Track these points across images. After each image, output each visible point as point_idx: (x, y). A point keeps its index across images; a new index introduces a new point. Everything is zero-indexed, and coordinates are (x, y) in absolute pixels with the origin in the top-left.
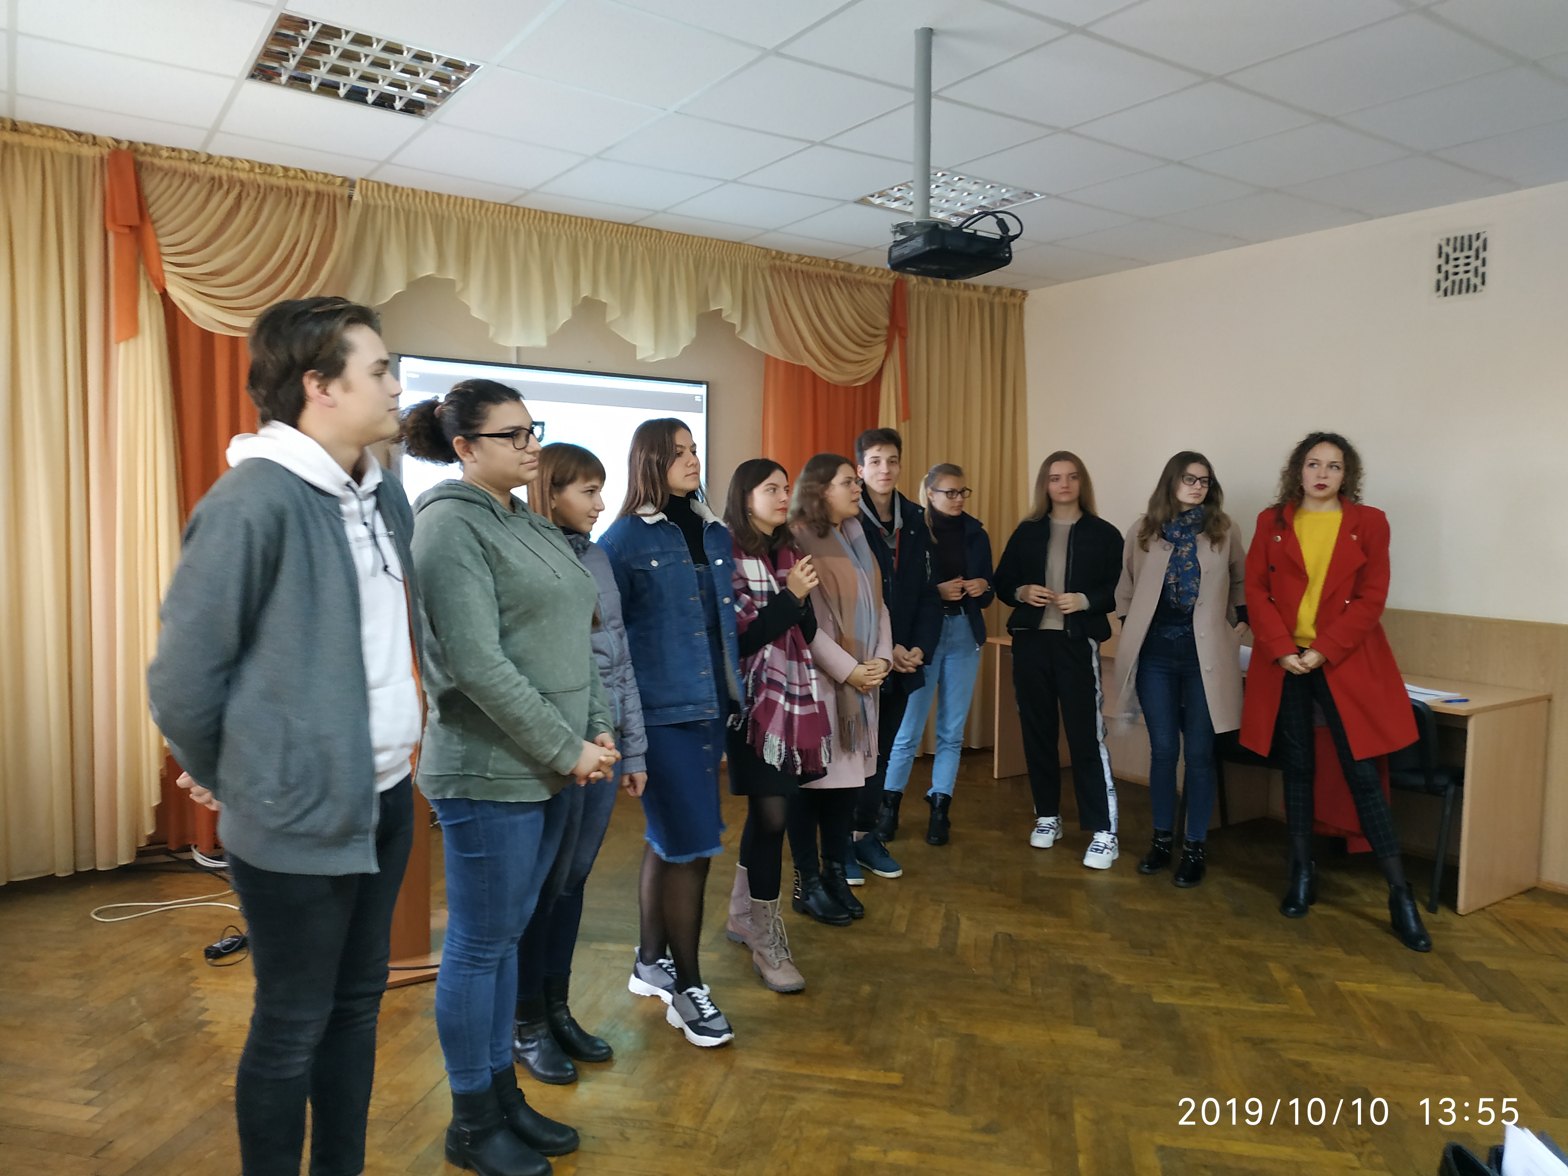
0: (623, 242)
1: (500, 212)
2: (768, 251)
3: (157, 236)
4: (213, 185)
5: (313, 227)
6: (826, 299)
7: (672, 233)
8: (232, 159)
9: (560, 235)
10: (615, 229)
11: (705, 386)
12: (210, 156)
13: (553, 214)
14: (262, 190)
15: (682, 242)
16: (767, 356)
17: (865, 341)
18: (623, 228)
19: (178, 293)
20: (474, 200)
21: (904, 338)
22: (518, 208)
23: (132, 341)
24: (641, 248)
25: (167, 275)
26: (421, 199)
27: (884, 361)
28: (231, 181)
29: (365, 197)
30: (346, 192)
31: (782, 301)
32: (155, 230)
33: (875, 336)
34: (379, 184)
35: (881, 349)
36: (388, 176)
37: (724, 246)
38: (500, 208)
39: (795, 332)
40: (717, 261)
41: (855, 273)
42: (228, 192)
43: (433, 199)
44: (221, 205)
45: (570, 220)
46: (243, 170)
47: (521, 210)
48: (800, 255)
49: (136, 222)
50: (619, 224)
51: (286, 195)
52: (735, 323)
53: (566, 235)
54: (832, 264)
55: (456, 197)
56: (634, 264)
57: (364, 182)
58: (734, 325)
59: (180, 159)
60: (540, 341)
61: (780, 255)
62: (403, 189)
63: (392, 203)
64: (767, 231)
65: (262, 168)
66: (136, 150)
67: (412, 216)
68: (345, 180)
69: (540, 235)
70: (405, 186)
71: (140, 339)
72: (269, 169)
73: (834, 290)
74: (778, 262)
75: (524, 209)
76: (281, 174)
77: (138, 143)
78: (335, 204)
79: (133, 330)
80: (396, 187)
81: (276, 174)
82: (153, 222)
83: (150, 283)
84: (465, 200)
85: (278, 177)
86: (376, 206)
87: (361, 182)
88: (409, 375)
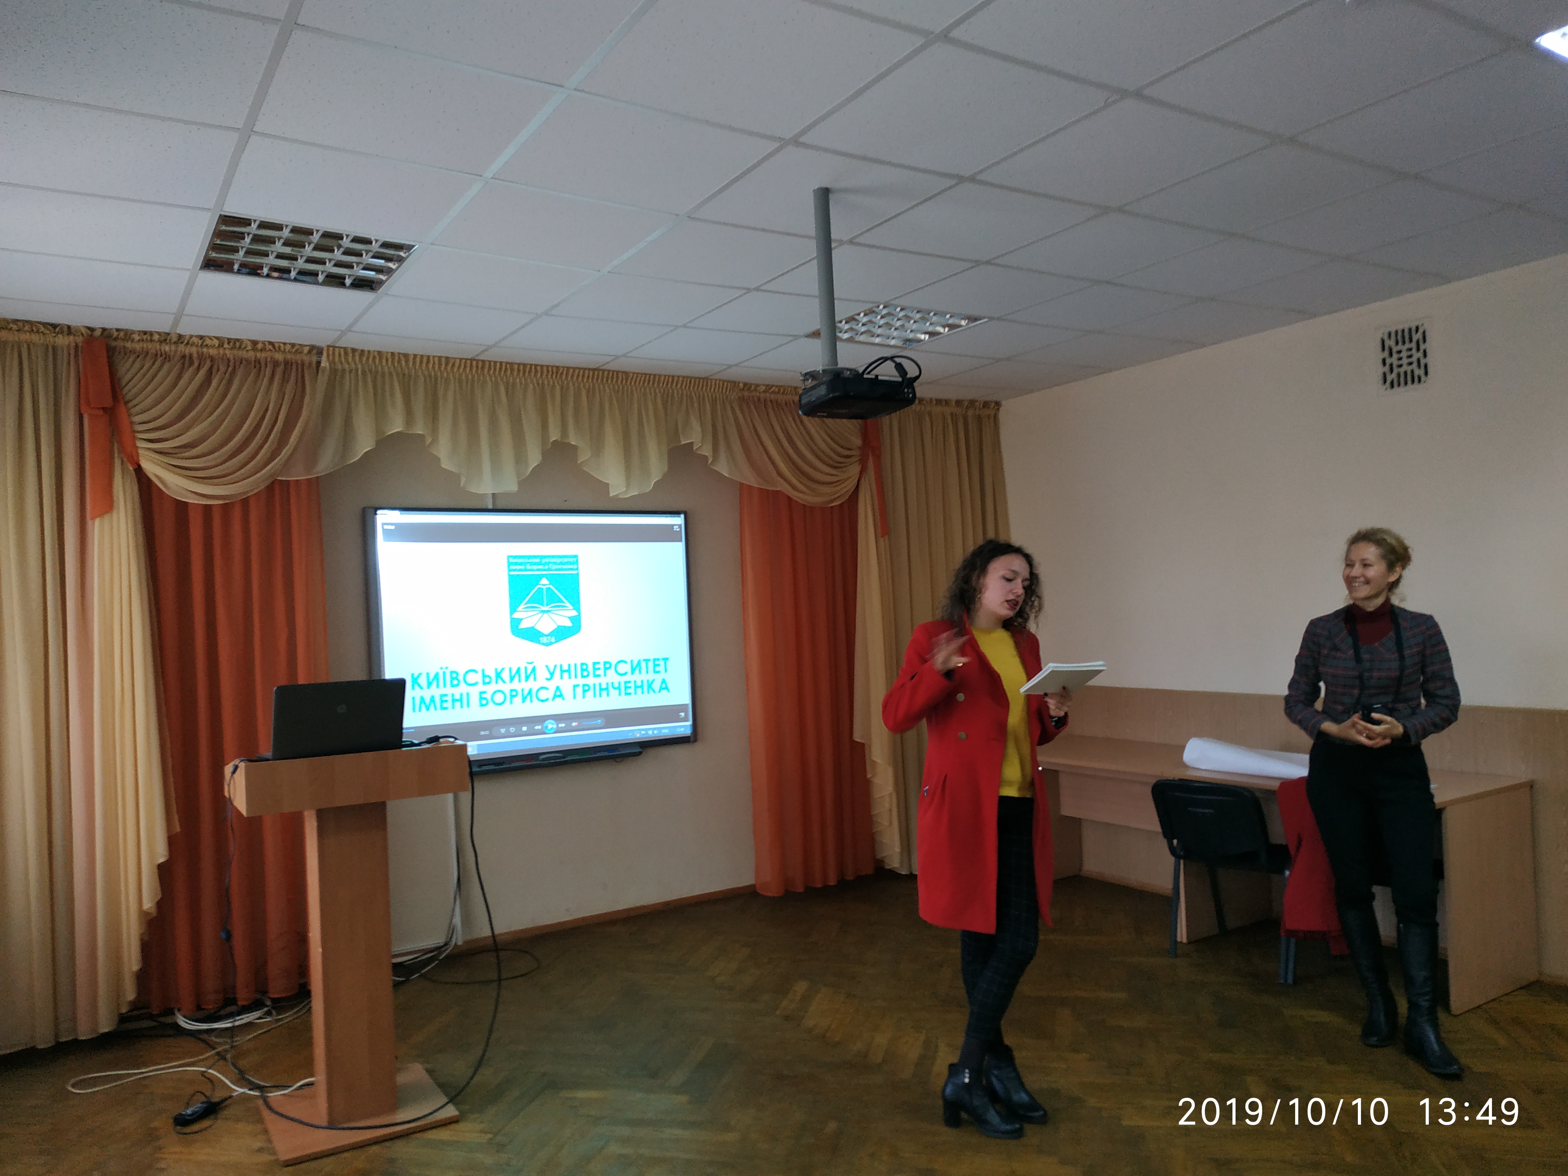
0: (590, 386)
1: (465, 367)
2: (735, 383)
3: (130, 415)
4: (183, 364)
5: (282, 394)
6: (797, 425)
7: (638, 374)
8: (201, 337)
9: (526, 384)
10: (581, 374)
11: (682, 516)
12: (180, 336)
13: (519, 364)
14: (231, 364)
15: (649, 382)
16: (741, 484)
17: (840, 463)
18: (589, 373)
19: (151, 467)
20: (440, 357)
21: (878, 457)
22: (483, 361)
23: (107, 516)
24: (608, 391)
25: (140, 451)
26: (387, 360)
27: (859, 481)
28: (202, 358)
29: (332, 363)
30: (314, 359)
31: (752, 429)
32: (128, 410)
33: (848, 457)
34: (345, 349)
35: (855, 469)
36: (354, 342)
37: (690, 382)
38: (466, 363)
39: (766, 459)
40: (685, 398)
42: (199, 368)
43: (399, 358)
44: (192, 382)
45: (536, 369)
46: (213, 346)
47: (487, 363)
48: (768, 386)
49: (108, 402)
50: (585, 369)
51: (255, 367)
52: (707, 454)
53: (533, 384)
55: (422, 356)
56: (602, 408)
57: (331, 349)
58: (706, 457)
59: (151, 341)
60: (512, 486)
61: (747, 386)
62: (369, 352)
63: (360, 366)
64: (730, 366)
65: (231, 344)
66: (110, 336)
67: (379, 378)
68: (312, 348)
69: (507, 385)
70: (371, 349)
71: (115, 514)
72: (238, 344)
74: (746, 394)
75: (490, 362)
76: (249, 348)
77: (111, 329)
78: (303, 371)
79: (107, 505)
80: (363, 351)
81: (245, 347)
82: (126, 403)
83: (125, 459)
84: (431, 358)
85: (247, 351)
86: (344, 370)
87: (328, 350)
88: (386, 527)
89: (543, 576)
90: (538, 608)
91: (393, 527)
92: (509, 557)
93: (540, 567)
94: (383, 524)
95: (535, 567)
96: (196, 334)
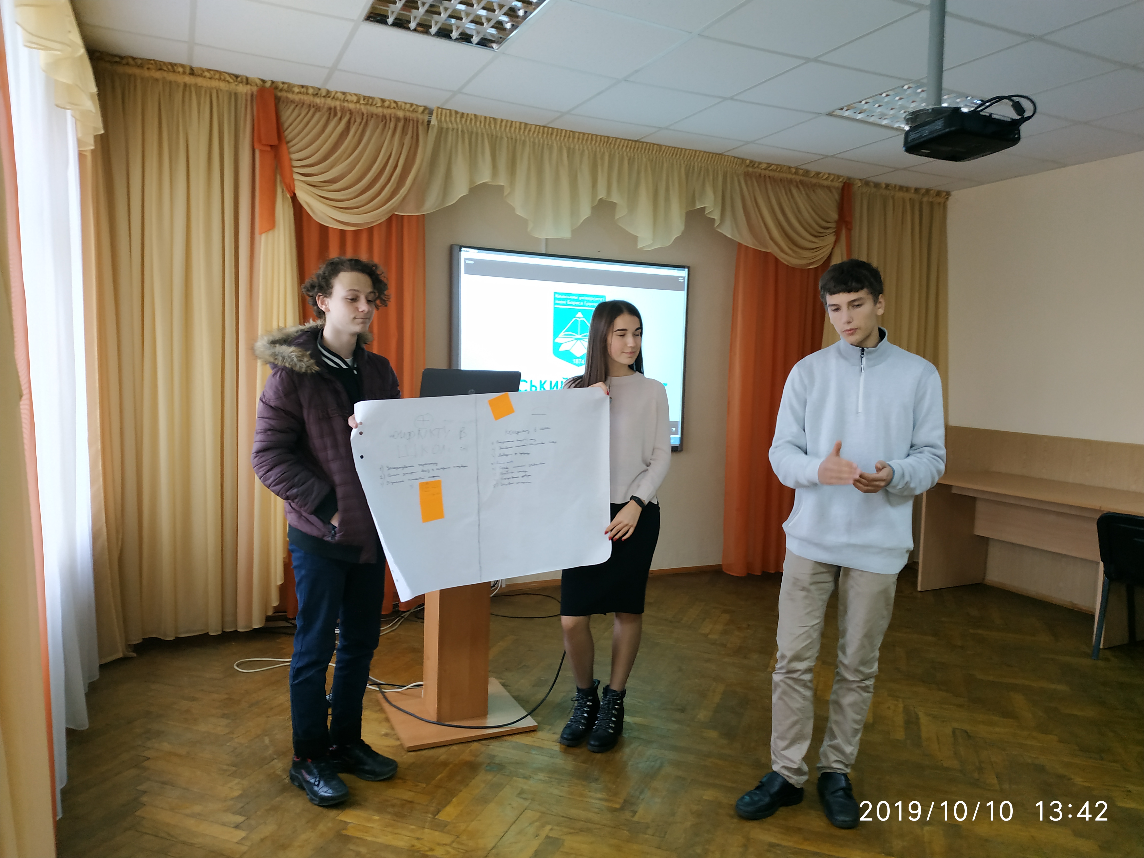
0: (631, 155)
1: (539, 132)
2: (743, 160)
3: (289, 153)
4: (330, 114)
5: (402, 145)
6: (789, 199)
7: (669, 147)
8: (344, 93)
9: (583, 150)
10: (626, 145)
11: (686, 270)
12: (328, 92)
13: (580, 133)
14: (365, 116)
15: (676, 154)
16: (740, 244)
17: (820, 233)
18: (632, 144)
19: (304, 196)
20: (521, 123)
21: (849, 230)
22: (553, 128)
23: (271, 232)
24: (644, 160)
25: (296, 183)
26: (481, 122)
27: (833, 249)
28: (343, 110)
29: (440, 121)
30: (426, 118)
31: (753, 199)
32: (289, 148)
33: (827, 228)
34: (450, 111)
35: (832, 238)
36: (458, 104)
37: (709, 156)
38: (539, 129)
39: (762, 225)
40: (703, 169)
41: (812, 177)
42: (341, 119)
43: (490, 122)
44: (336, 129)
45: (592, 138)
46: (352, 102)
47: (555, 130)
48: (768, 164)
49: (275, 142)
50: (629, 140)
51: (382, 121)
52: (715, 218)
53: (588, 150)
54: (794, 170)
55: (507, 121)
56: (639, 173)
57: (440, 110)
58: (714, 219)
59: (307, 94)
60: (566, 233)
61: (752, 163)
62: (468, 114)
63: (460, 126)
64: (747, 143)
65: (366, 100)
66: (276, 88)
67: (474, 136)
68: (426, 108)
69: (569, 149)
71: (276, 231)
72: (371, 100)
73: (794, 191)
74: (750, 170)
75: (558, 129)
76: (379, 104)
77: (278, 82)
78: (417, 128)
79: (271, 224)
80: (463, 114)
81: (375, 104)
82: (288, 142)
83: (284, 189)
84: (514, 123)
85: (377, 107)
86: (448, 129)
87: (437, 110)
88: (467, 262)
89: (579, 310)
90: (573, 335)
91: (472, 262)
92: (555, 293)
93: (577, 303)
94: (466, 259)
95: (574, 303)
96: (340, 91)
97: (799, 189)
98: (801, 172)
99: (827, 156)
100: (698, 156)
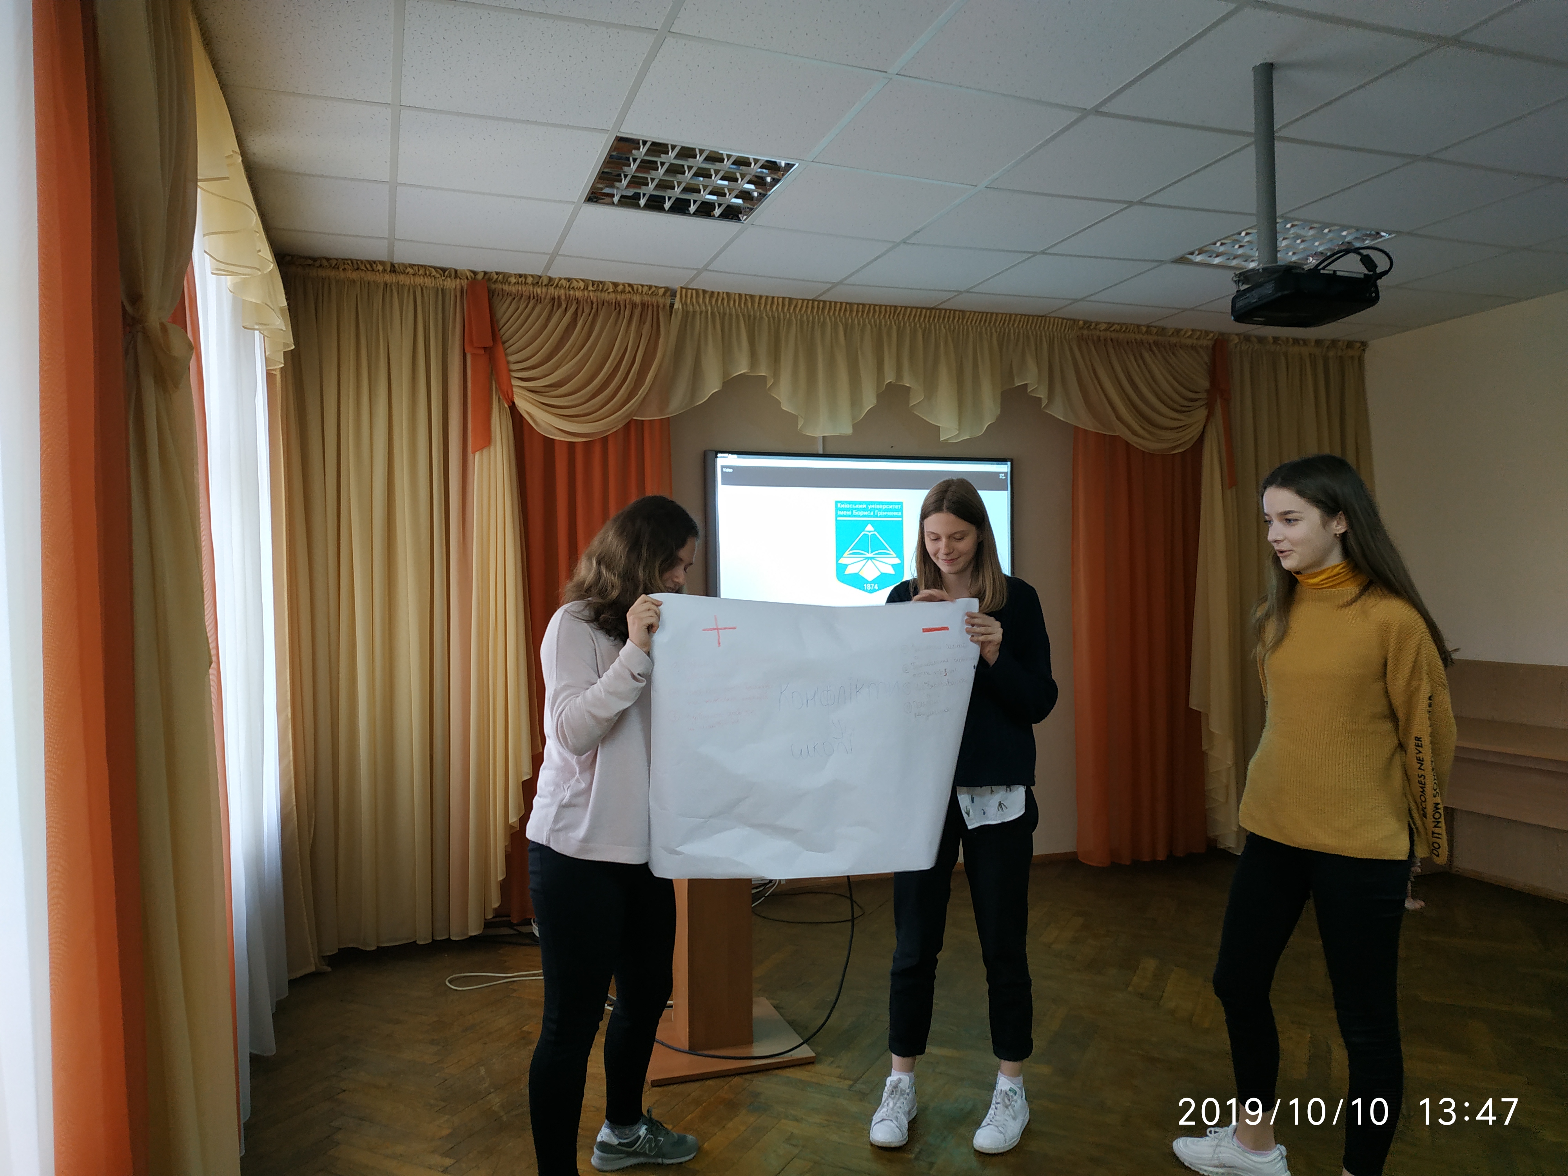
0: (926, 326)
1: (807, 307)
2: (1075, 321)
3: (506, 355)
4: (553, 305)
5: (639, 336)
6: (1139, 366)
7: (975, 312)
8: (569, 280)
9: (864, 325)
10: (918, 314)
11: (1008, 463)
12: (550, 279)
13: (858, 304)
14: (595, 306)
15: (985, 321)
16: (1076, 428)
17: (1184, 406)
18: (926, 312)
19: (523, 405)
20: (784, 298)
21: (1226, 400)
22: (824, 302)
23: (485, 451)
24: (944, 330)
25: (515, 389)
26: (734, 301)
27: (1205, 427)
28: (568, 299)
29: (684, 304)
30: (668, 302)
31: (1091, 370)
32: (505, 349)
33: (1195, 400)
34: (697, 290)
35: (1202, 413)
36: (707, 282)
37: (1028, 320)
38: (808, 303)
39: (1106, 402)
40: (1021, 335)
41: (1170, 336)
42: (566, 310)
43: (746, 299)
44: (560, 322)
45: (874, 309)
46: (579, 289)
47: (828, 303)
48: (1109, 323)
49: (490, 344)
50: (922, 308)
51: (615, 309)
52: (1042, 397)
53: (871, 325)
54: (1144, 329)
55: (767, 297)
56: (937, 347)
57: (684, 291)
58: (1040, 399)
59: (526, 283)
60: (846, 429)
61: (1087, 324)
62: (719, 293)
63: (709, 307)
64: (1076, 301)
65: (596, 286)
66: (490, 279)
67: (727, 318)
68: (667, 289)
69: (846, 326)
70: (720, 291)
71: (492, 448)
72: (601, 286)
73: (1146, 355)
74: (1085, 332)
75: (830, 302)
76: (611, 290)
77: (492, 273)
78: (658, 313)
79: (486, 441)
80: (713, 292)
81: (607, 290)
82: (504, 343)
83: (501, 397)
84: (776, 299)
85: (609, 293)
86: (694, 312)
87: (681, 291)
88: (724, 470)
89: (871, 522)
90: (864, 554)
91: (731, 470)
92: (837, 502)
93: (866, 513)
94: (723, 467)
95: (861, 513)
96: (565, 277)
97: (1154, 354)
98: (1154, 330)
99: (1185, 310)
100: (1014, 320)
